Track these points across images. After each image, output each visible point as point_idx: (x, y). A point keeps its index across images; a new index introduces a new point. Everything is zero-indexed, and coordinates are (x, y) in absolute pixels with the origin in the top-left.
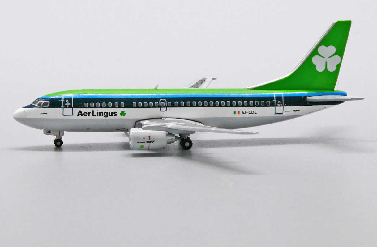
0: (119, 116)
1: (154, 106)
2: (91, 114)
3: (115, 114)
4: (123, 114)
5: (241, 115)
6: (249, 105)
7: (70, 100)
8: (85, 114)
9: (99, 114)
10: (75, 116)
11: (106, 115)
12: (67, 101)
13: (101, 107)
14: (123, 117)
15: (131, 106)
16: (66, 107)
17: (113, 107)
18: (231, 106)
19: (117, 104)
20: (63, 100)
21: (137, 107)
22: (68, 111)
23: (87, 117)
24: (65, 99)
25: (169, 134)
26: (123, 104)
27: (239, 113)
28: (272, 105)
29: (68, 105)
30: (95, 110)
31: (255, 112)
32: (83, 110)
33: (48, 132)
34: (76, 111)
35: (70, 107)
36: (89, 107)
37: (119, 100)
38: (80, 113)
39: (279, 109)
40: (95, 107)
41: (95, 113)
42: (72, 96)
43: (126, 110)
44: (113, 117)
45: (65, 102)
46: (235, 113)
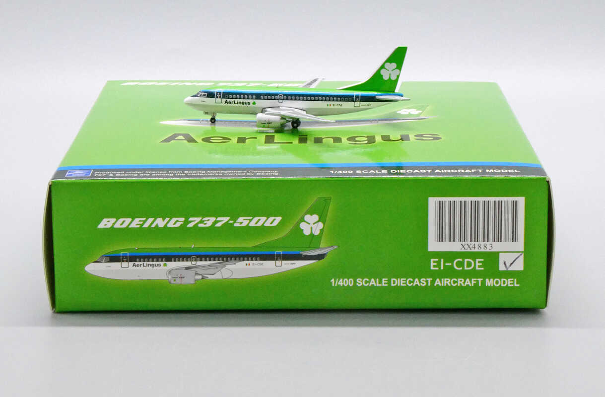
0: (251, 104)
1: (275, 99)
2: (233, 103)
3: (249, 103)
4: (254, 103)
5: (332, 107)
6: (337, 101)
7: (220, 93)
8: (230, 102)
9: (239, 103)
10: (223, 104)
11: (243, 103)
12: (218, 94)
13: (240, 98)
14: (254, 105)
15: (260, 98)
16: (217, 98)
17: (248, 99)
18: (326, 101)
19: (250, 97)
20: (216, 93)
21: (264, 99)
22: (219, 100)
23: (231, 104)
24: (217, 93)
25: (282, 118)
26: (254, 97)
27: (330, 105)
28: (353, 101)
29: (219, 96)
30: (236, 100)
31: (341, 105)
32: (229, 100)
33: (207, 113)
34: (224, 100)
35: (220, 97)
36: (232, 98)
37: (252, 94)
38: (226, 102)
39: (357, 104)
40: (236, 98)
41: (236, 102)
42: (222, 90)
43: (256, 101)
44: (248, 105)
45: (217, 94)
46: (328, 105)
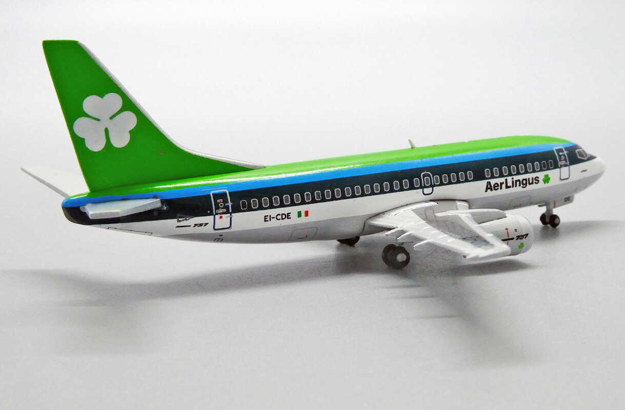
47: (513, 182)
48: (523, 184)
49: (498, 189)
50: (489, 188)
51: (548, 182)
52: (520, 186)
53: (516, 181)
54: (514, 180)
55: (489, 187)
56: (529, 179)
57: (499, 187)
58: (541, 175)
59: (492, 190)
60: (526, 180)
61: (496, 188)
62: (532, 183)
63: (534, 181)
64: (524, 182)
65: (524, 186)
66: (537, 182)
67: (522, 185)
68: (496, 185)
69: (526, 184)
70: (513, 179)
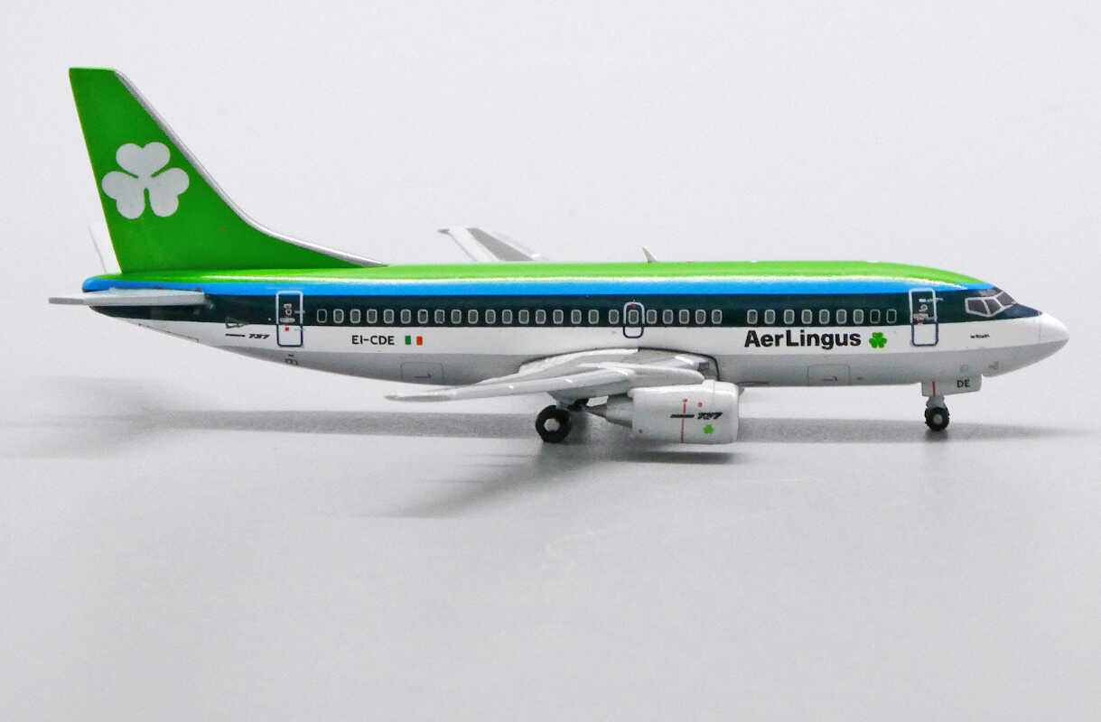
47: (802, 337)
48: (824, 343)
49: (771, 344)
50: (752, 342)
51: (882, 346)
52: (817, 344)
53: (810, 337)
54: (806, 334)
55: (752, 339)
56: (837, 336)
57: (774, 343)
58: (866, 333)
59: (758, 345)
60: (831, 336)
61: (767, 343)
62: (845, 343)
63: (849, 341)
64: (827, 340)
65: (828, 346)
66: (855, 342)
67: (821, 345)
68: (767, 338)
69: (831, 344)
70: (802, 331)
